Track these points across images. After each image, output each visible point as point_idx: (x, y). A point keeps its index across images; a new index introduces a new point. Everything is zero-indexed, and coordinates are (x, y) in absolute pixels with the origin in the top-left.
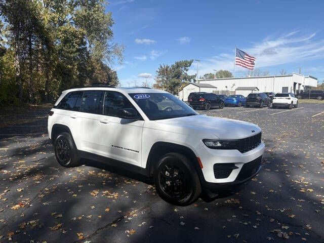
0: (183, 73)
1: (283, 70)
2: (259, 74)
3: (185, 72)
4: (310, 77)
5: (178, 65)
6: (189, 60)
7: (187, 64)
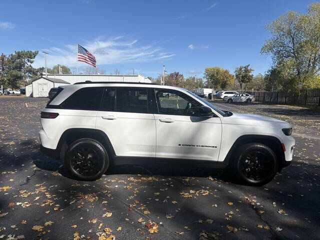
0: (26, 65)
1: (117, 70)
2: (97, 71)
3: (29, 64)
4: (148, 78)
5: (19, 55)
6: (33, 51)
7: (31, 56)
